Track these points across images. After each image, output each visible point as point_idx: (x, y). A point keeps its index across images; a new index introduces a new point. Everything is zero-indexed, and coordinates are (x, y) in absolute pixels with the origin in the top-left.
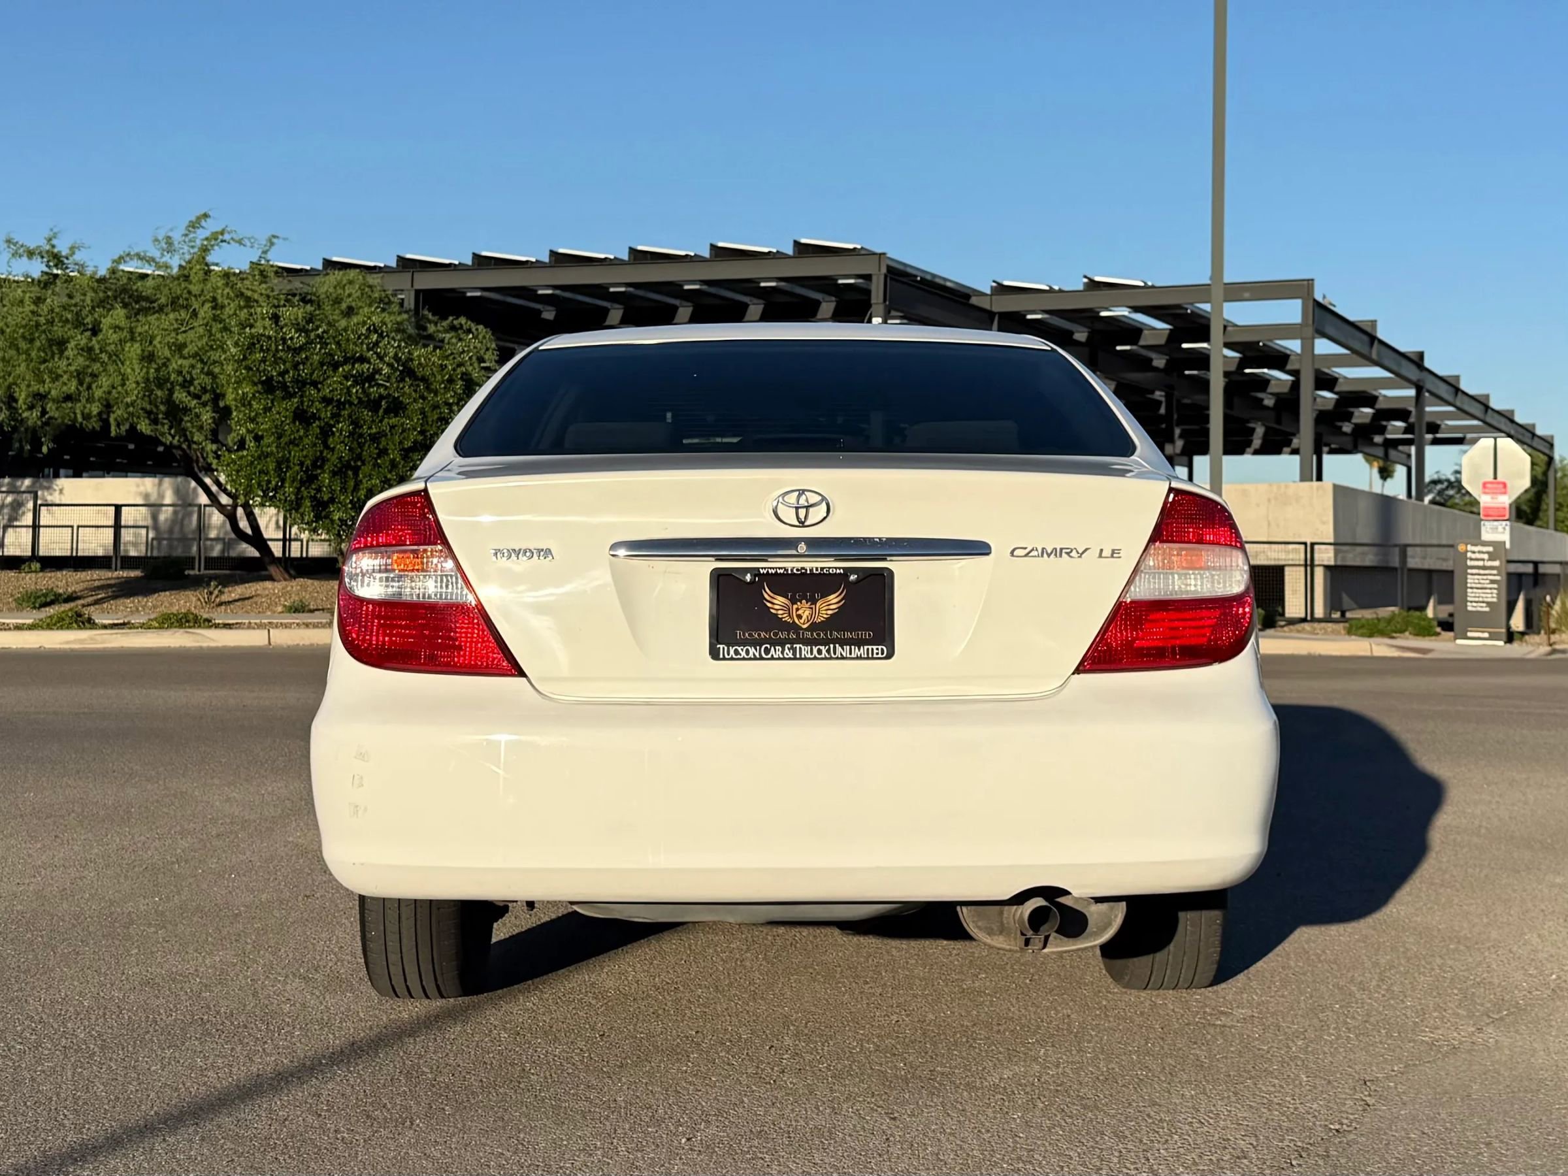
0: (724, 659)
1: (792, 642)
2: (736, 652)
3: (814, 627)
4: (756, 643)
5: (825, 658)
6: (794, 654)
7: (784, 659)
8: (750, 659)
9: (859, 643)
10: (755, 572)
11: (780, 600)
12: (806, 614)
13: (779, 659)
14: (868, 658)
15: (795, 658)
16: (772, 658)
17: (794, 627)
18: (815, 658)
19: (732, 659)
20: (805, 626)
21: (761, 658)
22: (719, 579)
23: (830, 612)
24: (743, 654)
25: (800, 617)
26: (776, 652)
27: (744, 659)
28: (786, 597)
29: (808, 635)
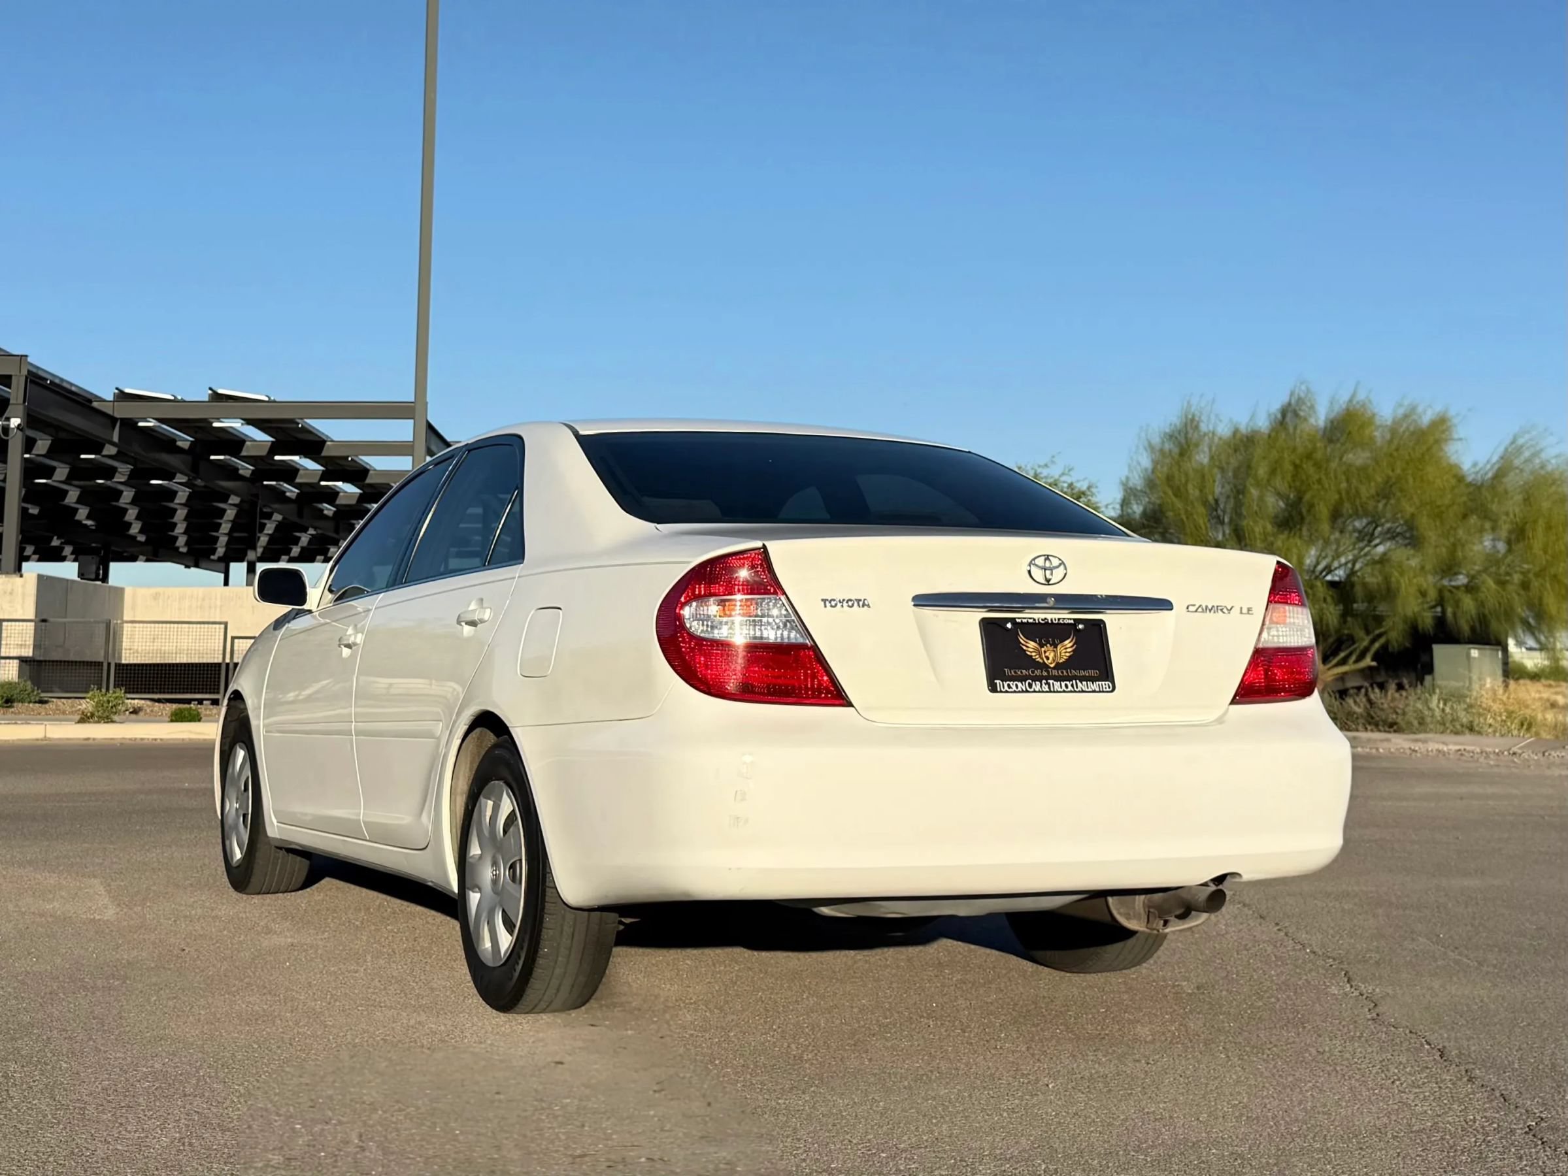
0: (1001, 692)
1: (1047, 678)
2: (1009, 686)
3: (1058, 666)
4: (1022, 679)
5: (1071, 692)
6: (1049, 688)
7: (1043, 692)
8: (1019, 692)
9: (1093, 680)
10: (1013, 620)
11: (1032, 644)
12: (1051, 656)
13: (1039, 692)
14: (1100, 692)
15: (1050, 692)
16: (1035, 691)
17: (1044, 666)
18: (1064, 691)
19: (1007, 692)
20: (1052, 666)
21: (1027, 691)
22: (987, 626)
23: (1068, 654)
24: (1014, 688)
25: (1048, 658)
26: (1037, 686)
27: (1015, 692)
28: (1035, 642)
29: (1055, 673)
